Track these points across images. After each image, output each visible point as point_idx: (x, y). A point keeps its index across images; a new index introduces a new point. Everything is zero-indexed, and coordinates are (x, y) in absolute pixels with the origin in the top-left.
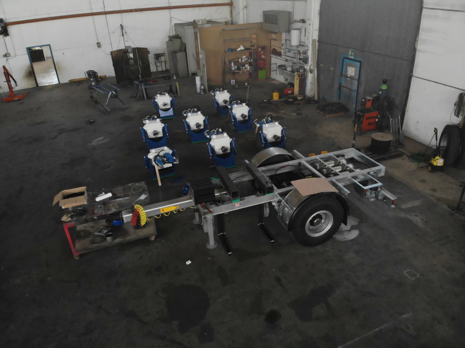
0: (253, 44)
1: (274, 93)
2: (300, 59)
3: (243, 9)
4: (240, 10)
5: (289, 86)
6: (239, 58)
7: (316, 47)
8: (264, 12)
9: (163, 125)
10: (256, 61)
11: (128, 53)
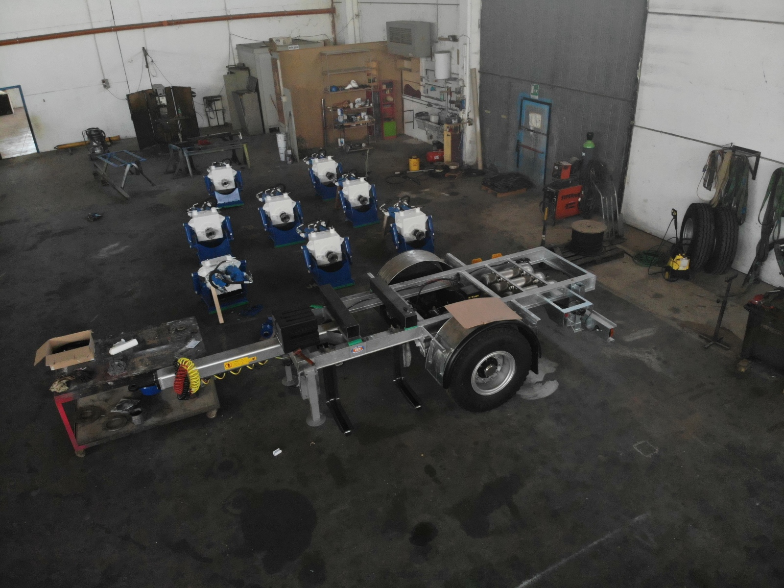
0: (371, 78)
1: (410, 159)
2: (451, 102)
3: (353, 19)
4: (349, 19)
5: (435, 148)
6: (349, 102)
7: (476, 81)
8: (388, 23)
9: (223, 218)
10: (378, 106)
11: (157, 95)
